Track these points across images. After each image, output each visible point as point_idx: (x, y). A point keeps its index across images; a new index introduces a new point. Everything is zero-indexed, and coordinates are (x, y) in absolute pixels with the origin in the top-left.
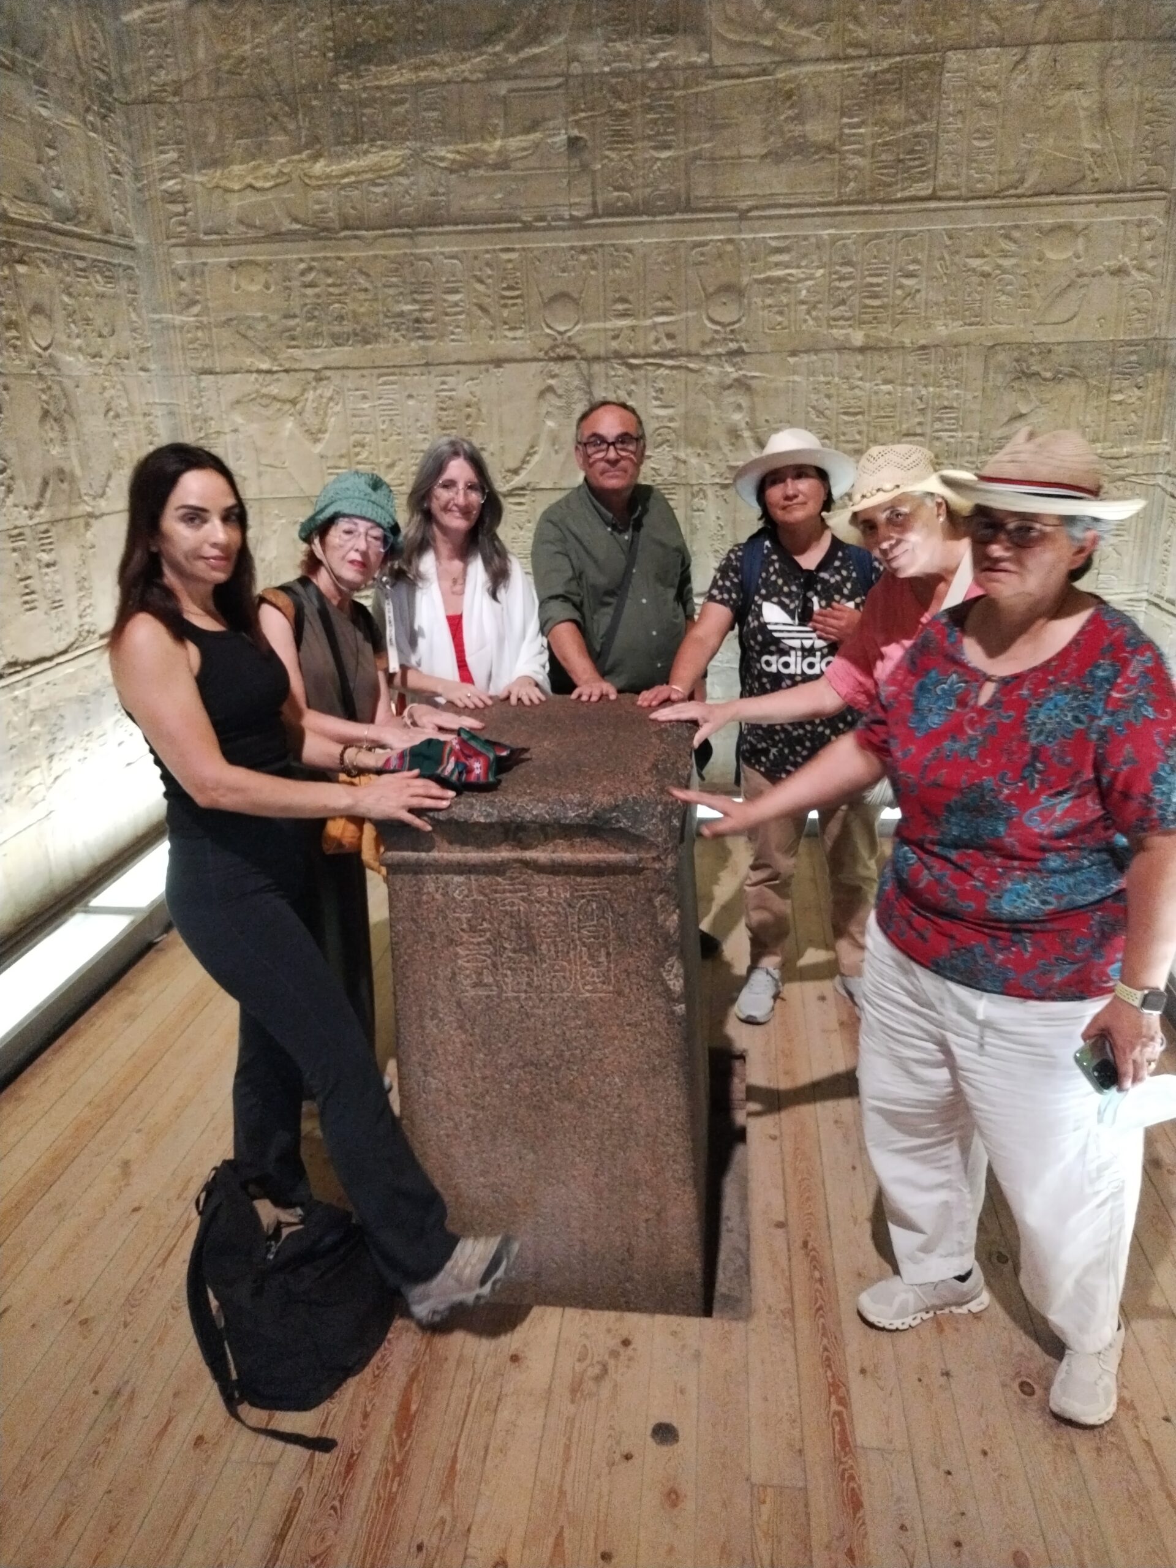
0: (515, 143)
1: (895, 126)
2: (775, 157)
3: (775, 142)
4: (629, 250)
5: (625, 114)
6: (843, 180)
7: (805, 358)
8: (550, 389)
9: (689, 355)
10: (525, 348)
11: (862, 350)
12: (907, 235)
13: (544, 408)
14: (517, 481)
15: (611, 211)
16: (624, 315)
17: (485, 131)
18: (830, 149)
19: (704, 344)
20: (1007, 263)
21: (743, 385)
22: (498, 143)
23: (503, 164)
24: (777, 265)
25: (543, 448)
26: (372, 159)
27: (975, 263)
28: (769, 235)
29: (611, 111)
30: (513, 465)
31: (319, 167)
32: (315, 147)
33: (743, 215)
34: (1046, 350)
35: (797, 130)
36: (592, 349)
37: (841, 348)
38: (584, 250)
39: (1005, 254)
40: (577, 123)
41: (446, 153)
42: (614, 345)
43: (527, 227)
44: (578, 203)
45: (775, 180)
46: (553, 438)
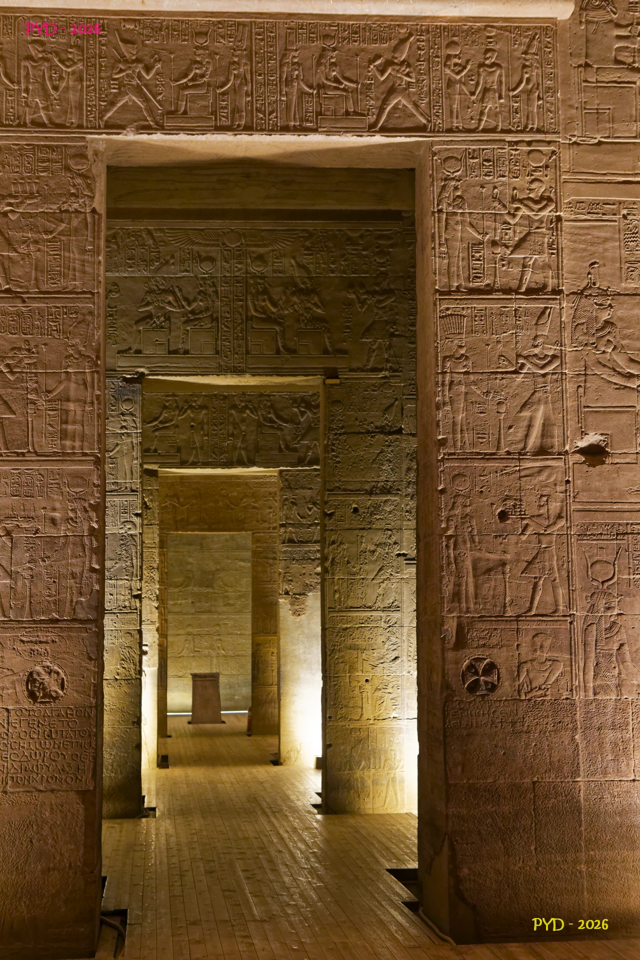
0: (183, 601)
2: (225, 605)
4: (201, 618)
5: (201, 598)
6: (236, 609)
7: (230, 636)
10: (183, 633)
15: (199, 612)
16: (200, 628)
21: (220, 640)
23: (181, 605)
24: (225, 621)
25: (185, 650)
28: (224, 617)
29: (199, 598)
33: (220, 614)
38: (194, 618)
40: (193, 599)
41: (172, 603)
42: (198, 633)
43: (184, 614)
44: (193, 611)
45: (225, 609)
46: (187, 648)
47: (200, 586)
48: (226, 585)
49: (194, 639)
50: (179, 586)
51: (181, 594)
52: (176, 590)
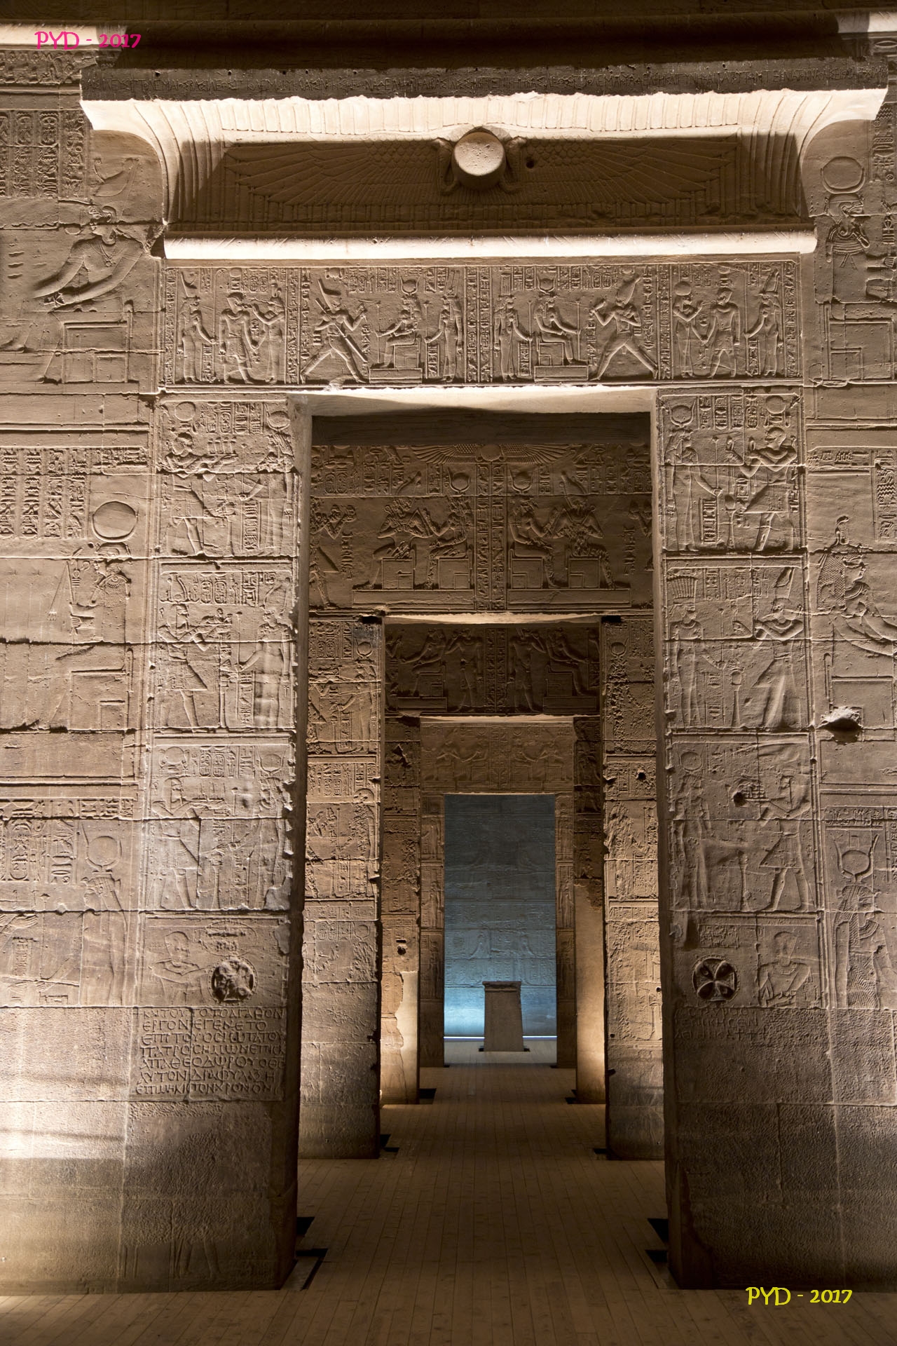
0: (476, 883)
2: (532, 889)
3: (532, 886)
4: (501, 906)
5: (500, 879)
6: (546, 895)
7: (540, 931)
10: (476, 926)
13: (480, 940)
14: (473, 956)
15: (497, 898)
16: (498, 920)
18: (543, 888)
19: (517, 927)
21: (526, 936)
22: (472, 883)
23: (473, 887)
24: (533, 911)
25: (479, 949)
28: (531, 905)
29: (497, 879)
30: (471, 953)
33: (526, 901)
35: (536, 884)
36: (491, 927)
38: (490, 906)
40: (490, 880)
41: (460, 885)
43: (478, 901)
44: (489, 896)
45: (532, 894)
46: (482, 947)
47: (500, 862)
48: (534, 862)
49: (491, 934)
50: (470, 863)
51: (473, 873)
52: (467, 868)
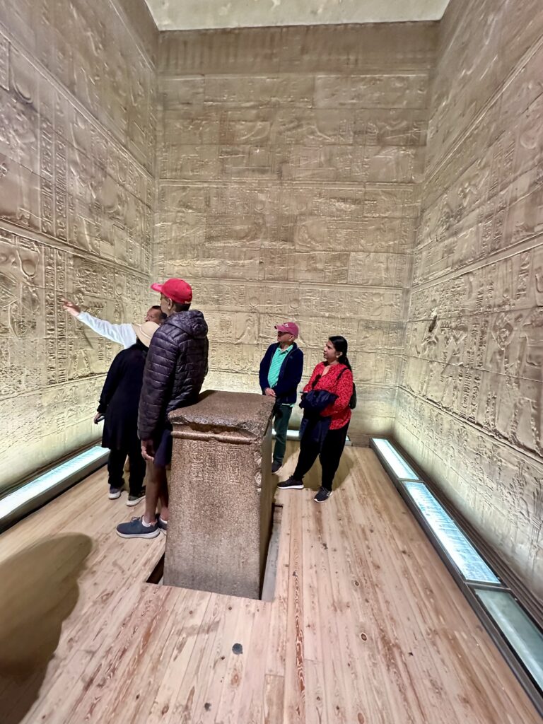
0: (246, 262)
1: (338, 267)
2: (308, 271)
3: (309, 268)
4: (272, 288)
5: (274, 258)
6: (325, 277)
7: (313, 318)
8: (249, 319)
9: (285, 315)
10: (244, 309)
11: (328, 317)
12: (340, 292)
13: (247, 324)
14: (239, 341)
15: (268, 279)
16: (269, 304)
17: (239, 258)
18: (323, 270)
19: (289, 312)
20: (364, 301)
22: (242, 261)
23: (243, 266)
24: (308, 296)
25: (246, 334)
26: (211, 262)
27: (356, 300)
28: (306, 288)
29: (270, 257)
30: (238, 337)
31: (198, 262)
32: (198, 257)
33: (300, 283)
34: (373, 322)
35: (314, 265)
36: (261, 311)
37: (323, 317)
38: (261, 287)
39: (364, 299)
40: (262, 259)
41: (229, 262)
42: (267, 310)
43: (247, 281)
44: (261, 276)
45: (309, 276)
46: (249, 331)
47: (275, 238)
48: (313, 239)
49: (259, 319)
50: (243, 238)
51: (244, 249)
52: (238, 244)
